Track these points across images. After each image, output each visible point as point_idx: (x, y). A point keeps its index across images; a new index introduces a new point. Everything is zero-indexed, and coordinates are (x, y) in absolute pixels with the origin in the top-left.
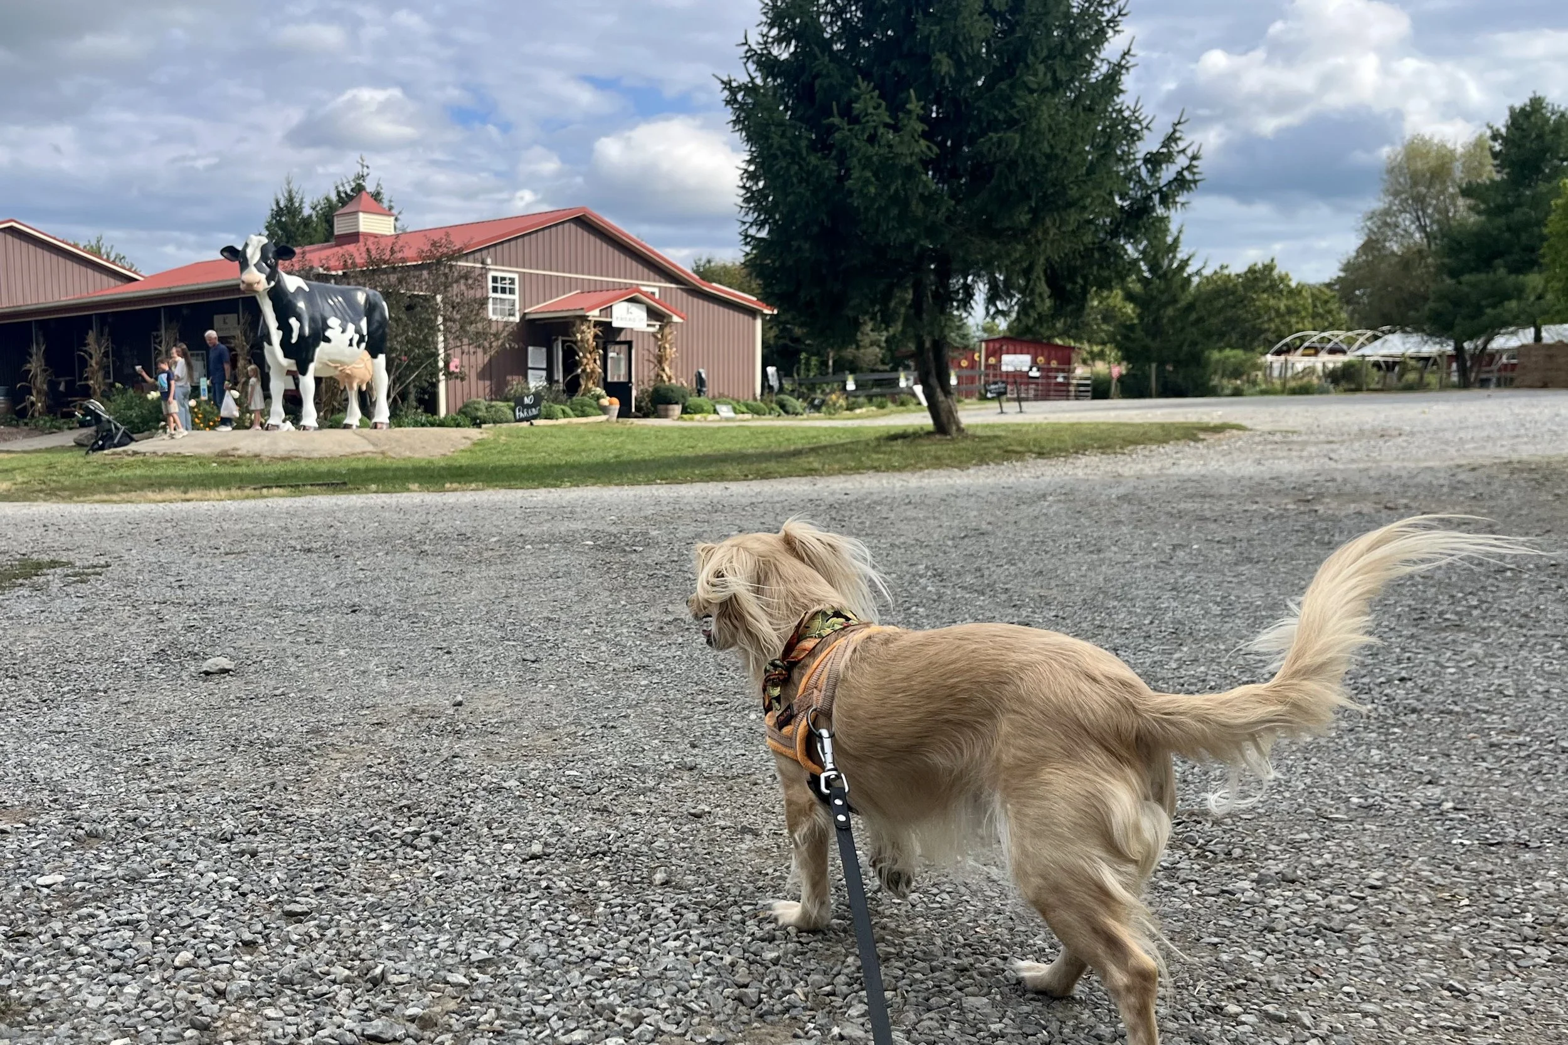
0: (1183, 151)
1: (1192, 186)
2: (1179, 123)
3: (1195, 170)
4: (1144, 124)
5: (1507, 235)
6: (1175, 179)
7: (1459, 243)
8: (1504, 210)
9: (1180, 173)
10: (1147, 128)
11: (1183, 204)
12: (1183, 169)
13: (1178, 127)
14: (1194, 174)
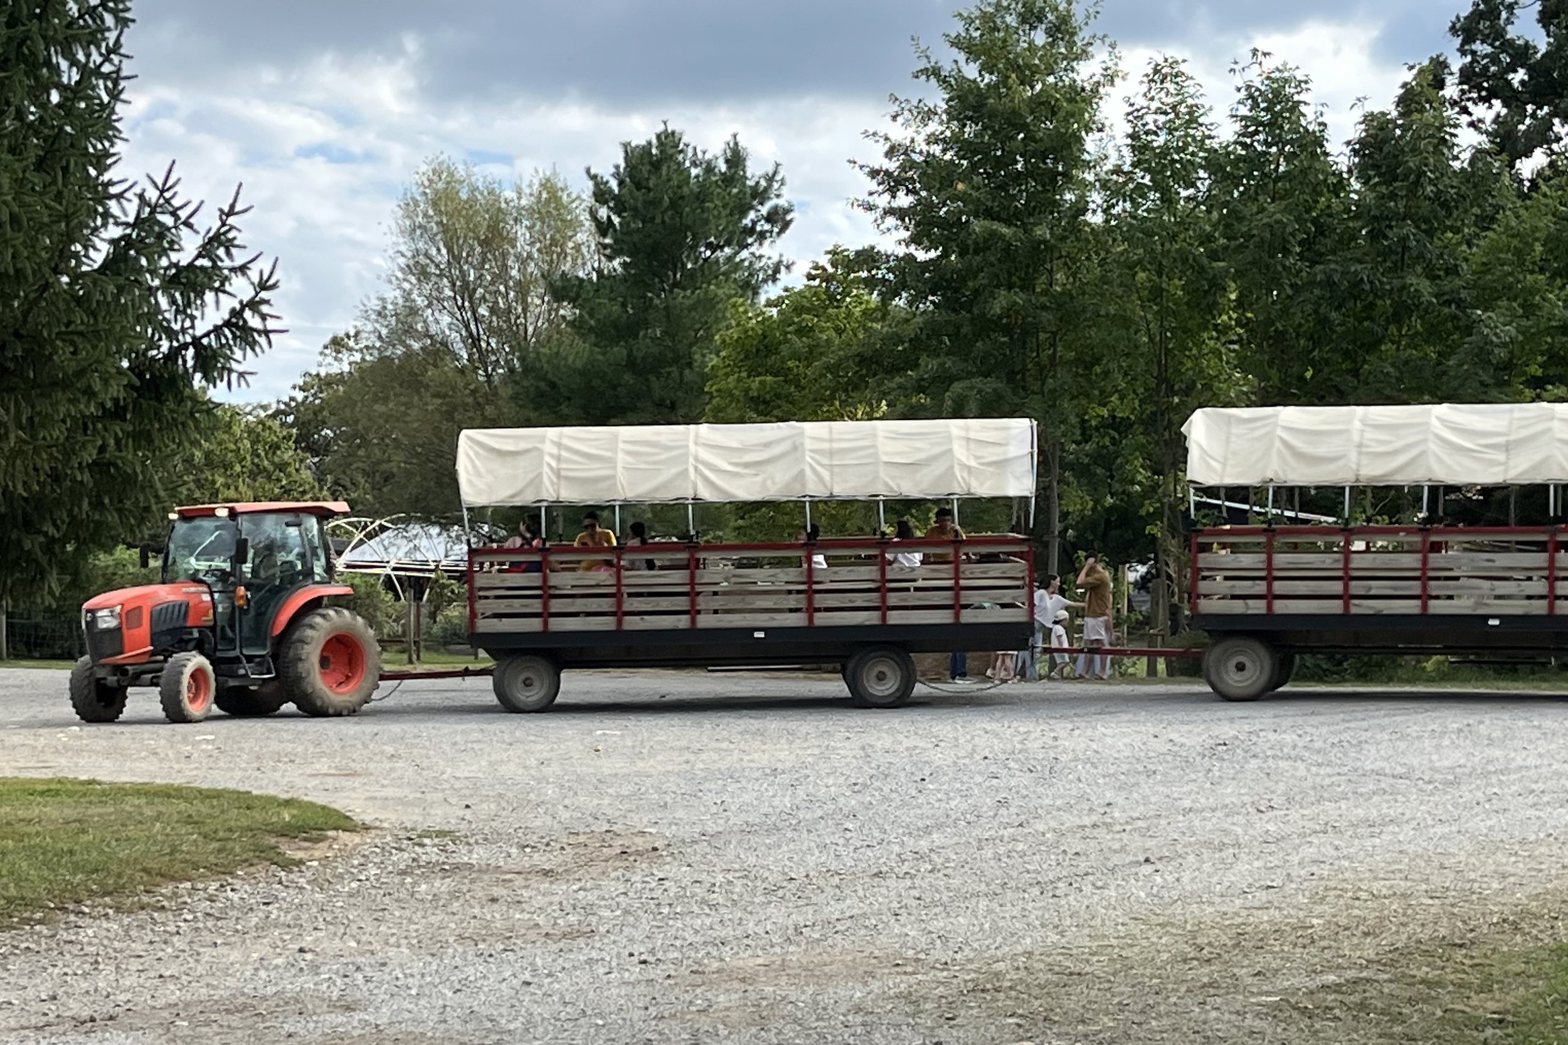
0: (243, 269)
1: (262, 340)
2: (231, 212)
3: (265, 309)
4: (183, 214)
5: (628, 378)
6: (227, 324)
7: (553, 385)
8: (626, 331)
9: (236, 313)
10: (187, 224)
11: (241, 375)
12: (243, 306)
13: (231, 220)
14: (264, 317)
